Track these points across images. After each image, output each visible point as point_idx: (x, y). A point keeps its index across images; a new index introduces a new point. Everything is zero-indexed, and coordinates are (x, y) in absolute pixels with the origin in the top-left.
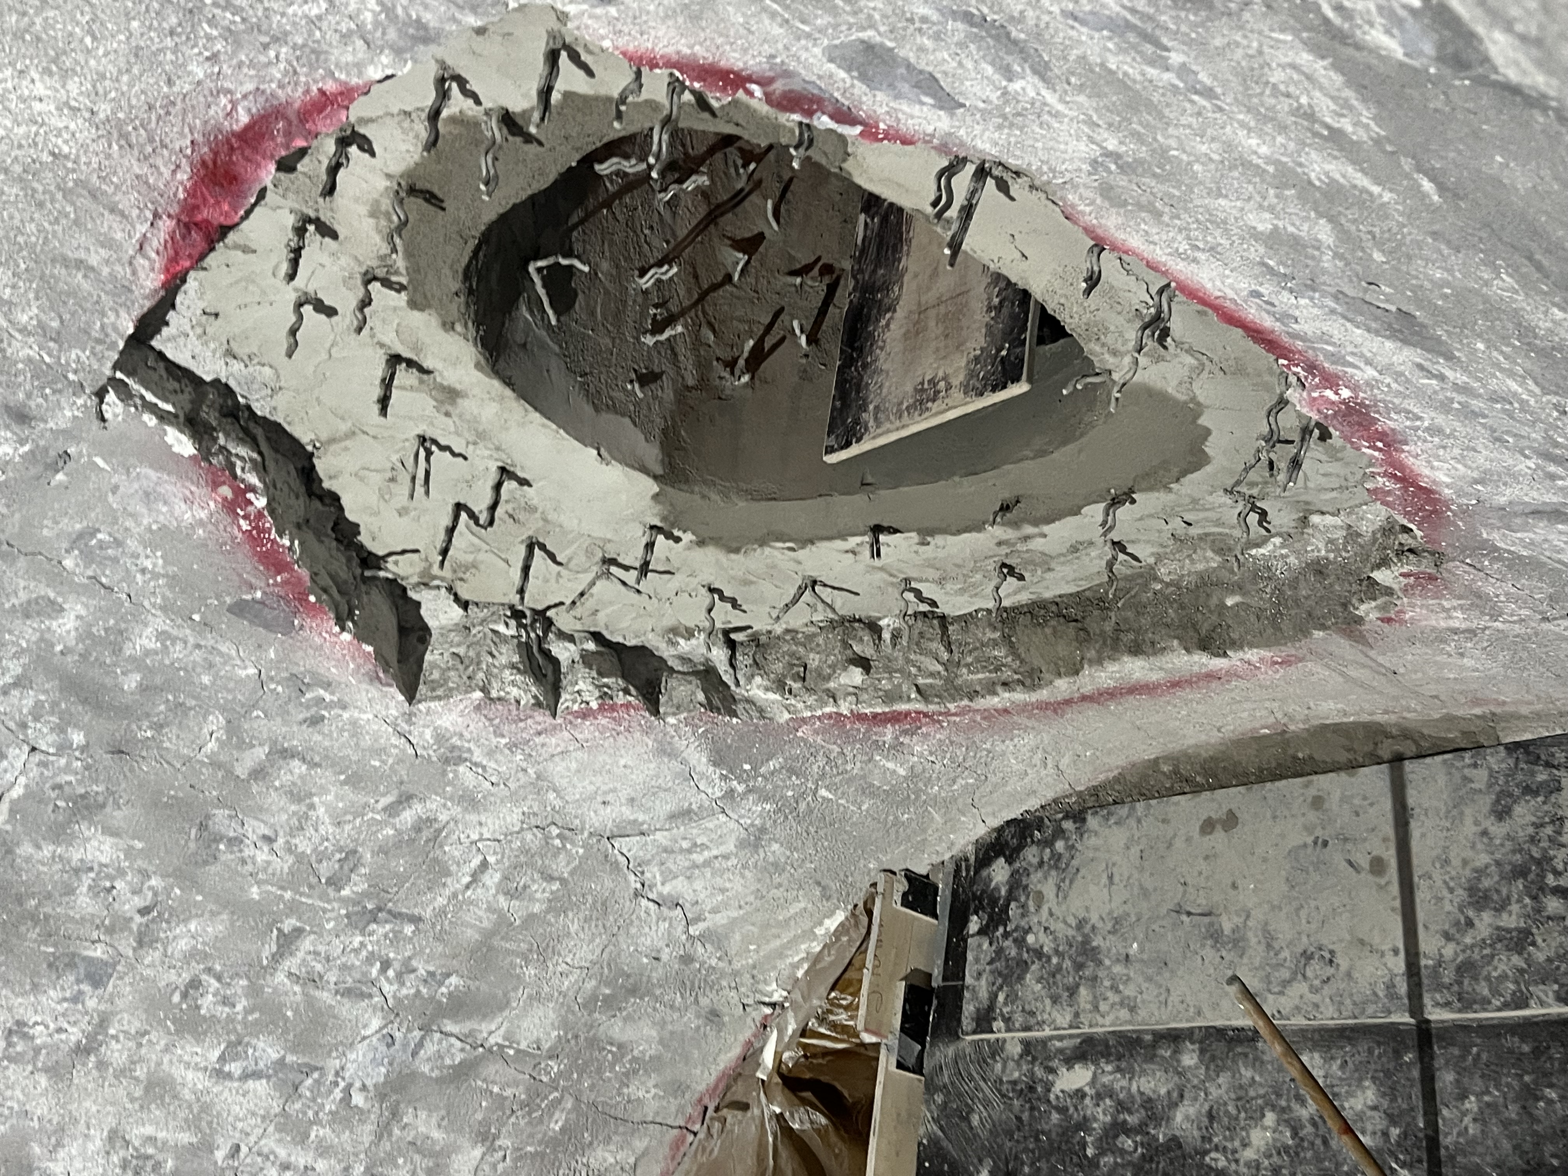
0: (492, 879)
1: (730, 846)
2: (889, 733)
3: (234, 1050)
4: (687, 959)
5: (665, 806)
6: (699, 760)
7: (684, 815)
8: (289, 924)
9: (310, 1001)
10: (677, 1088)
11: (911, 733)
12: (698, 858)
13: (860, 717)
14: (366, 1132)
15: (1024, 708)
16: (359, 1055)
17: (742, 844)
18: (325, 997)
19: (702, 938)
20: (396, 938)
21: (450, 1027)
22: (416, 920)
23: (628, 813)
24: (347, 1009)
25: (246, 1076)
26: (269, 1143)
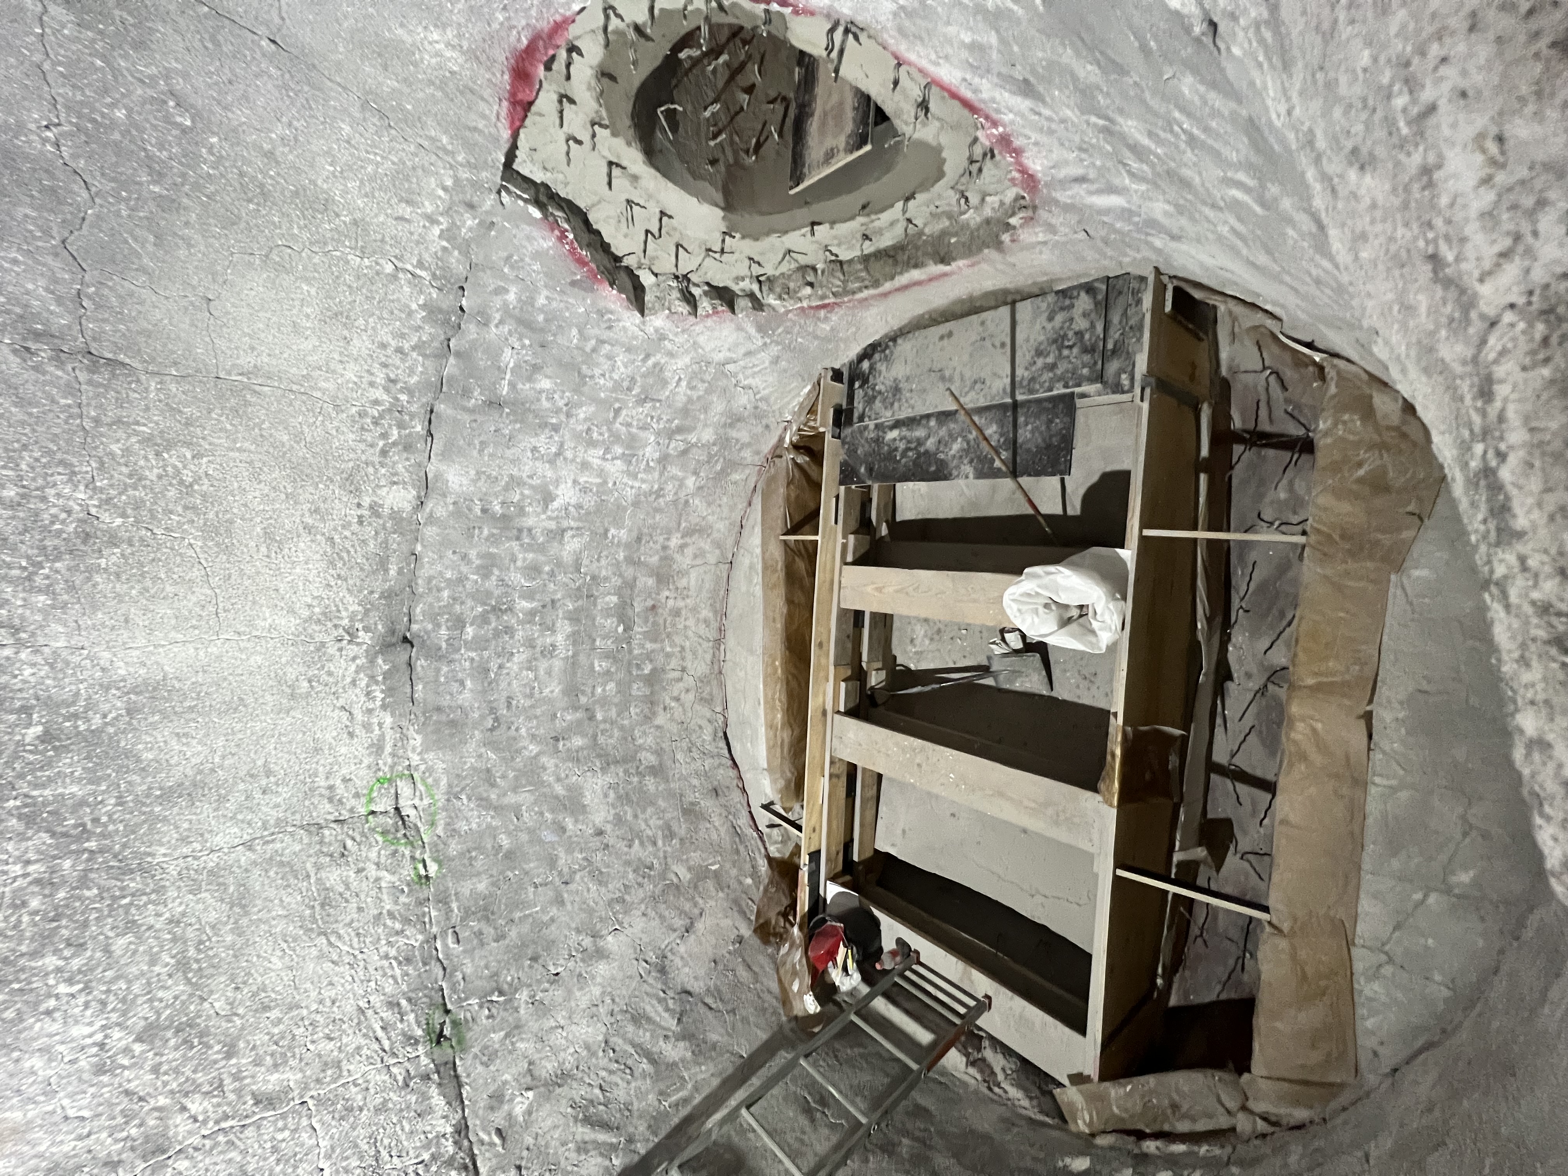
0: (684, 384)
1: (767, 364)
2: (822, 313)
3: (607, 450)
4: (756, 408)
5: (742, 350)
6: (752, 331)
7: (749, 354)
8: (617, 405)
9: (630, 433)
10: (758, 453)
11: (830, 312)
12: (756, 369)
13: (811, 307)
14: (656, 475)
15: (873, 297)
16: (649, 449)
17: (771, 363)
18: (634, 430)
19: (761, 399)
20: (654, 408)
21: (678, 437)
22: (660, 401)
23: (728, 354)
24: (642, 434)
25: (613, 459)
26: (625, 480)
